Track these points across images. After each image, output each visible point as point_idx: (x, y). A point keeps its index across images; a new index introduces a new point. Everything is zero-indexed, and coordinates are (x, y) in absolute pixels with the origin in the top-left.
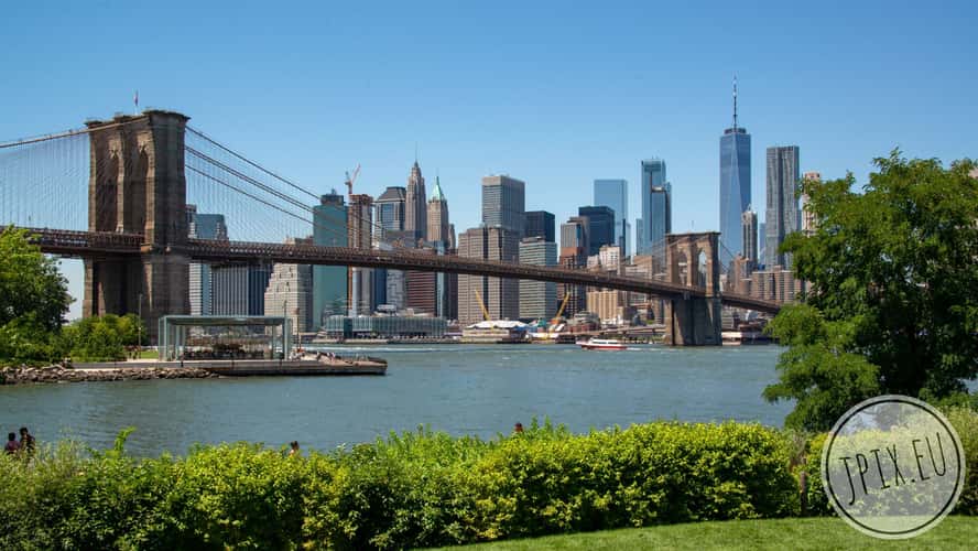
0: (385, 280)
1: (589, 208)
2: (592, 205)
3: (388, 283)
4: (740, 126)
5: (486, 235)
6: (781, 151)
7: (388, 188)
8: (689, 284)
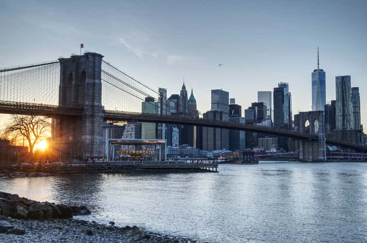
0: (172, 133)
1: (256, 103)
2: (257, 102)
3: (173, 134)
4: (320, 68)
6: (343, 78)
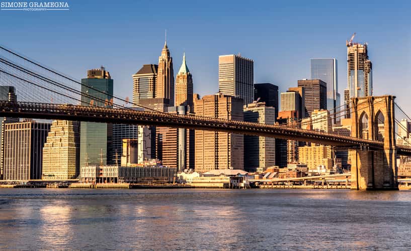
2: (309, 79)
5: (216, 101)
7: (144, 66)
8: (370, 139)
